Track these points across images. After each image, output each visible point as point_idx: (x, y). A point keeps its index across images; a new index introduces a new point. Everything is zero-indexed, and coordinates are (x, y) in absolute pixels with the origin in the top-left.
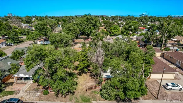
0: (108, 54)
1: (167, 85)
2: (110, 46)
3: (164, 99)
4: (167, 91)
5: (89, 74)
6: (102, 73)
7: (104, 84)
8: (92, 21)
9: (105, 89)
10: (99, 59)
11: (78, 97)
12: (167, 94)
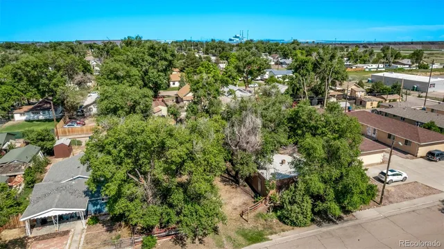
8: (163, 53)
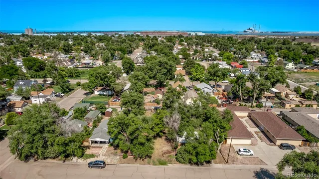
0: (184, 118)
1: (240, 150)
2: (186, 110)
3: (233, 164)
4: (239, 156)
5: (165, 137)
6: (178, 138)
7: (179, 149)
8: (166, 65)
9: (180, 153)
10: (175, 124)
11: (155, 160)
12: (238, 158)
